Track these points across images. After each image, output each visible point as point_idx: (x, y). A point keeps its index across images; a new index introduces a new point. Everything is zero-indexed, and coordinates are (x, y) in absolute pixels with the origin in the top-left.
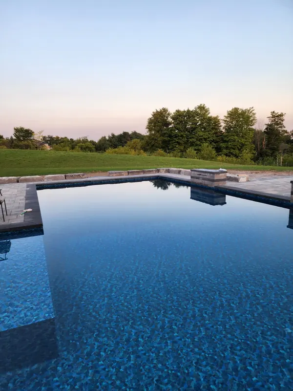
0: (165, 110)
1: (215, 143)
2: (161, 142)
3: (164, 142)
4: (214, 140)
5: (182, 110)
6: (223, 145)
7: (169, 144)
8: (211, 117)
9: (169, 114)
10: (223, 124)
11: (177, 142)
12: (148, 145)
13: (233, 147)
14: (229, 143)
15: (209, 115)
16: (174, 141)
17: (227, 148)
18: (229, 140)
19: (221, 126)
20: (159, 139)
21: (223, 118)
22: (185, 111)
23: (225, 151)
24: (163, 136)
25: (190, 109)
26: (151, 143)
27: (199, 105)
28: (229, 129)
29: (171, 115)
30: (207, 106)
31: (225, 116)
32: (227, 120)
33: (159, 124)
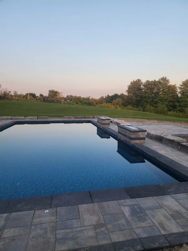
0: (139, 81)
1: (172, 102)
2: (135, 101)
3: (137, 101)
4: (171, 101)
5: (151, 80)
6: (177, 104)
7: (141, 102)
8: (171, 85)
9: (142, 83)
10: (179, 90)
11: (146, 101)
12: (127, 103)
13: (184, 105)
14: (182, 103)
15: (169, 84)
16: (143, 101)
17: (180, 106)
18: (182, 100)
19: (177, 91)
20: (134, 99)
21: (179, 86)
22: (152, 81)
23: (179, 108)
24: (136, 97)
25: (156, 80)
26: (128, 101)
27: (162, 77)
28: (183, 93)
29: (143, 84)
30: (168, 78)
31: (180, 85)
32: (182, 87)
33: (134, 89)
